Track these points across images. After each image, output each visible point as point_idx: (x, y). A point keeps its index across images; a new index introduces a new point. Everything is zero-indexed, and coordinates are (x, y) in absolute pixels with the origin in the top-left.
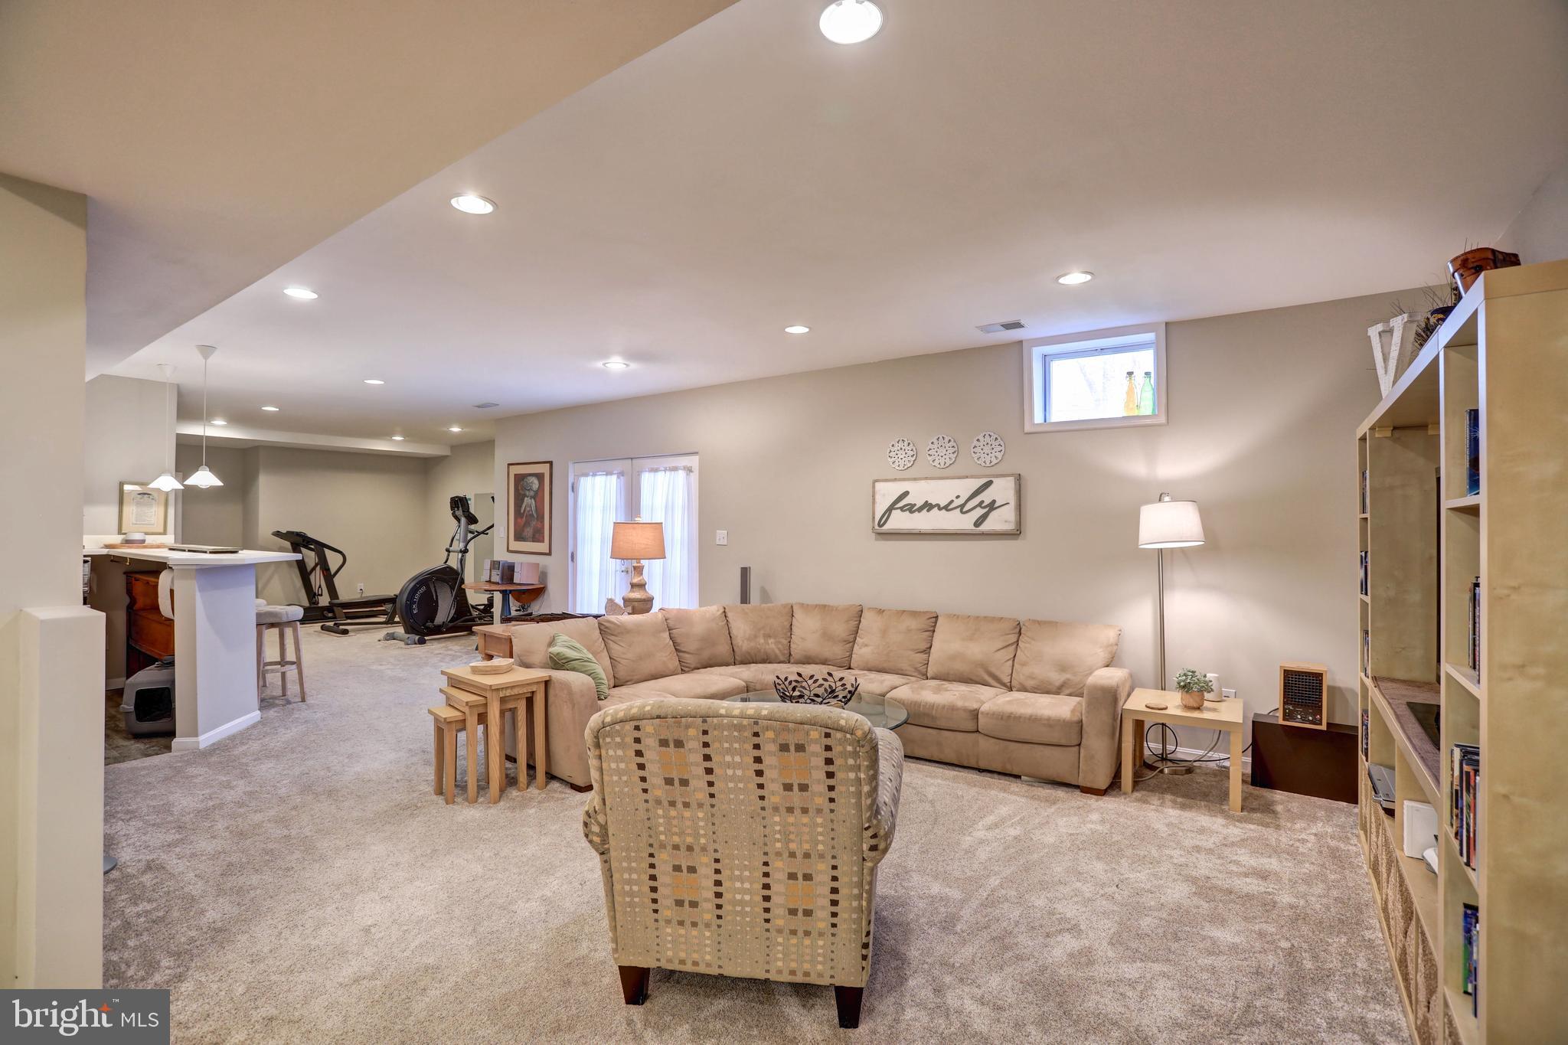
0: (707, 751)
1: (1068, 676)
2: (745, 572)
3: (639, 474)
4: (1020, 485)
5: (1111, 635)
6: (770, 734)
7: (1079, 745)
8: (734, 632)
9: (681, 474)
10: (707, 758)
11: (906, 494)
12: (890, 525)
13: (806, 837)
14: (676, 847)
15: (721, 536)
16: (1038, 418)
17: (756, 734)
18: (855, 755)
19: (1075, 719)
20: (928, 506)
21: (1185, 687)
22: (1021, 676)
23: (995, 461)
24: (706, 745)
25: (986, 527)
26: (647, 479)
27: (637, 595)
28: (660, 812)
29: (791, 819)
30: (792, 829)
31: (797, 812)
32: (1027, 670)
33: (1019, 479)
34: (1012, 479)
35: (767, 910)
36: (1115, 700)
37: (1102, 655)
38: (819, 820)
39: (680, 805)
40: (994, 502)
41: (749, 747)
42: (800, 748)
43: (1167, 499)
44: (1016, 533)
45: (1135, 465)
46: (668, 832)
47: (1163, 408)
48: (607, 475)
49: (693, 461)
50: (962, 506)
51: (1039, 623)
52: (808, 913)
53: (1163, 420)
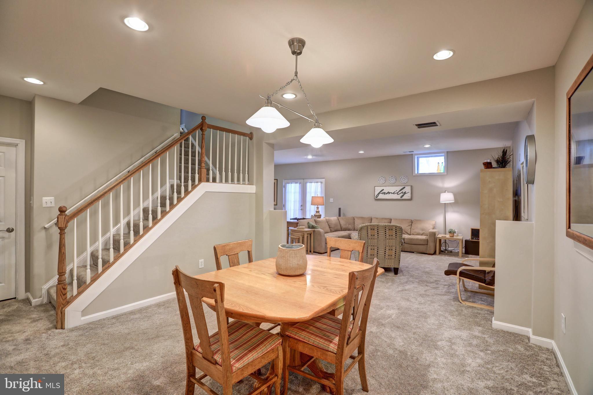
0: (378, 230)
1: (424, 232)
2: (340, 209)
3: (306, 183)
4: (412, 188)
5: (433, 223)
6: (387, 228)
7: (427, 244)
8: (341, 223)
9: (319, 184)
10: (378, 231)
11: (383, 190)
12: (379, 197)
13: (392, 243)
14: (372, 246)
15: (331, 200)
16: (416, 173)
17: (385, 228)
18: (400, 230)
19: (426, 239)
20: (389, 193)
21: (450, 232)
22: (413, 232)
23: (406, 182)
24: (378, 229)
25: (403, 198)
26: (308, 185)
27: (317, 214)
28: (370, 240)
29: (390, 240)
30: (390, 242)
31: (391, 239)
32: (414, 231)
33: (412, 187)
34: (410, 186)
35: (385, 255)
36: (435, 235)
37: (432, 227)
38: (394, 241)
39: (373, 239)
40: (405, 192)
41: (384, 229)
42: (392, 230)
43: (446, 192)
44: (411, 200)
45: (439, 184)
46: (371, 243)
47: (446, 171)
48: (296, 183)
49: (323, 180)
50: (398, 193)
51: (417, 220)
52: (391, 255)
53: (446, 174)
